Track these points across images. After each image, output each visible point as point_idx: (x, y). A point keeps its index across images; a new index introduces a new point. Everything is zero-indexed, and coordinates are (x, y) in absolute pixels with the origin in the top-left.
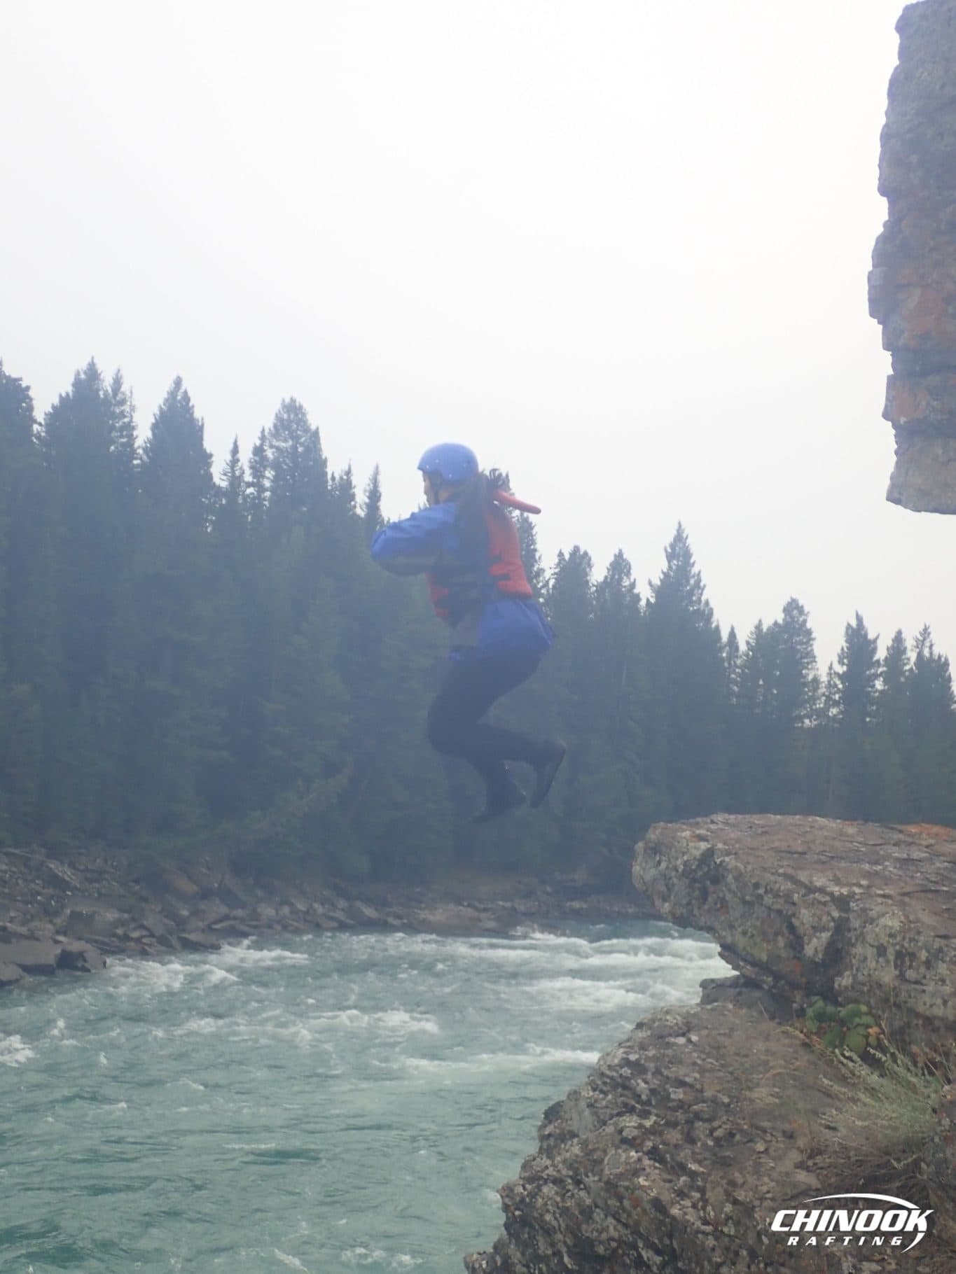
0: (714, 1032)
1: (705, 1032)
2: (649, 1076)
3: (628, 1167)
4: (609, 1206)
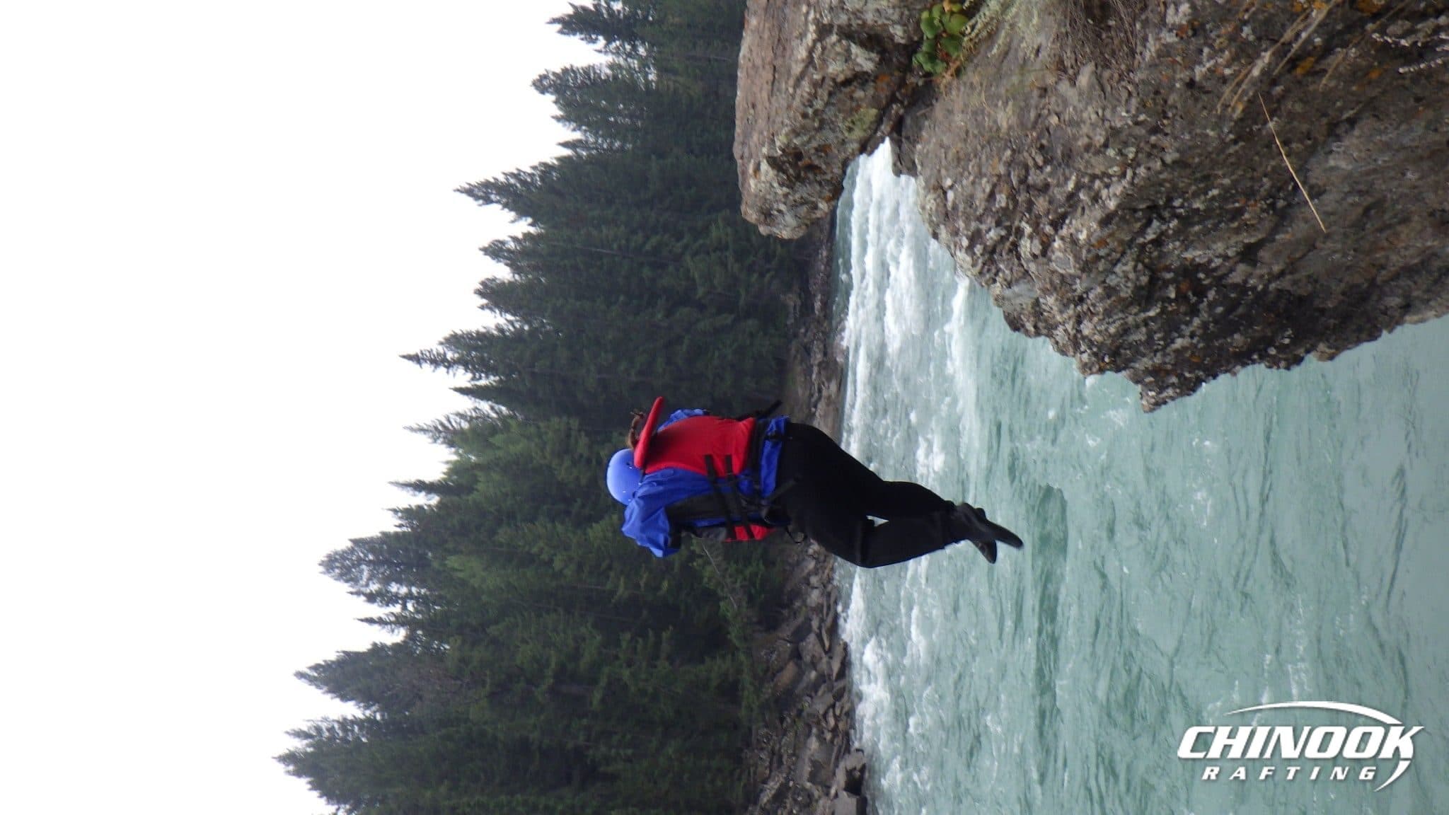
0: (944, 162)
1: (943, 172)
2: (983, 227)
3: (1068, 250)
4: (1105, 270)
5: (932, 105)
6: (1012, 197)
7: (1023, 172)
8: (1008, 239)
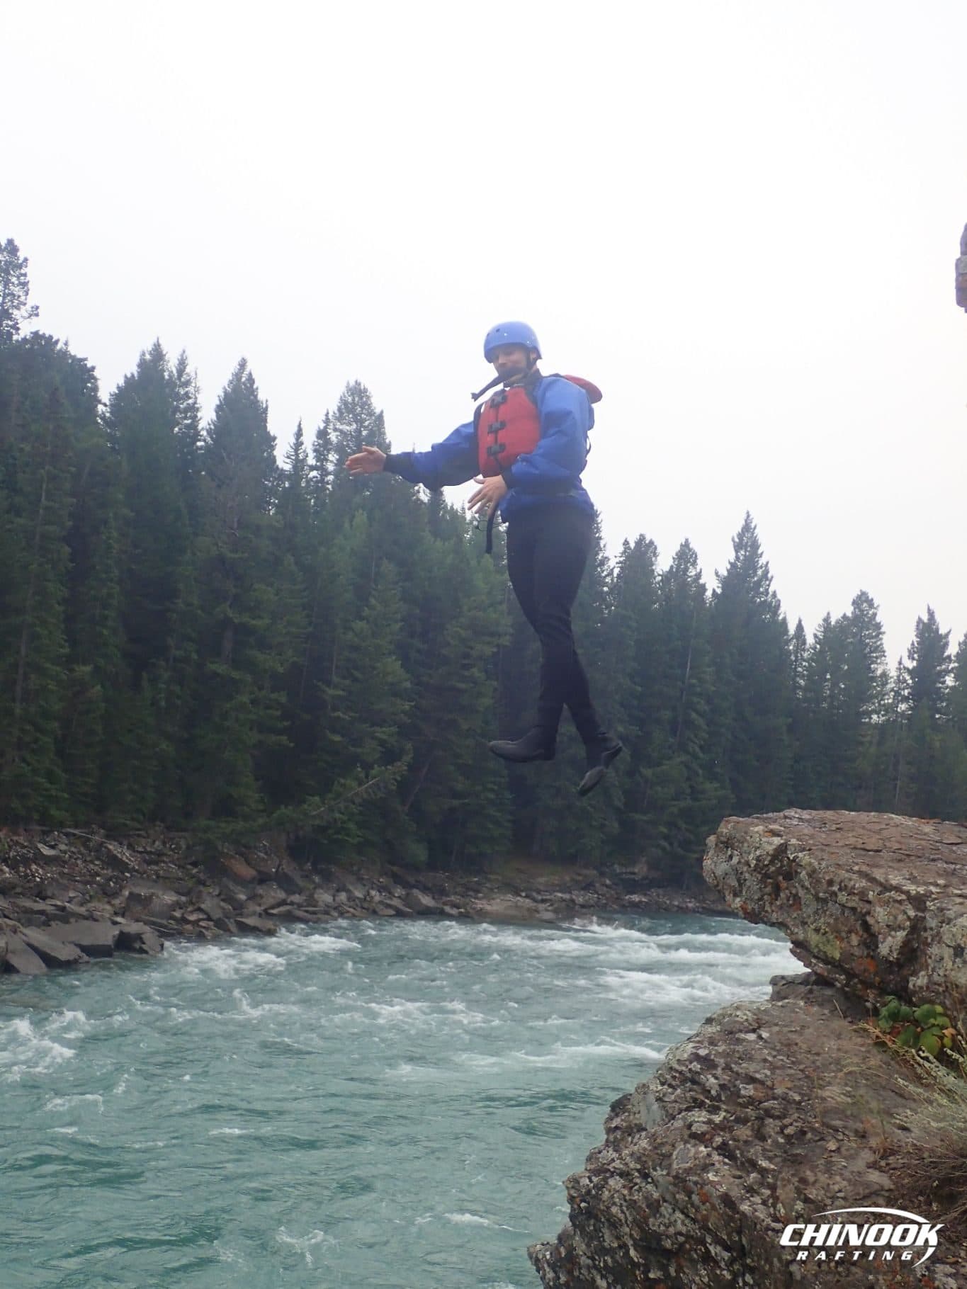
0: (786, 1029)
1: (776, 1029)
2: (719, 1071)
3: (697, 1162)
4: (677, 1201)
5: (845, 1017)
6: (751, 1101)
7: (778, 1114)
8: (707, 1098)
